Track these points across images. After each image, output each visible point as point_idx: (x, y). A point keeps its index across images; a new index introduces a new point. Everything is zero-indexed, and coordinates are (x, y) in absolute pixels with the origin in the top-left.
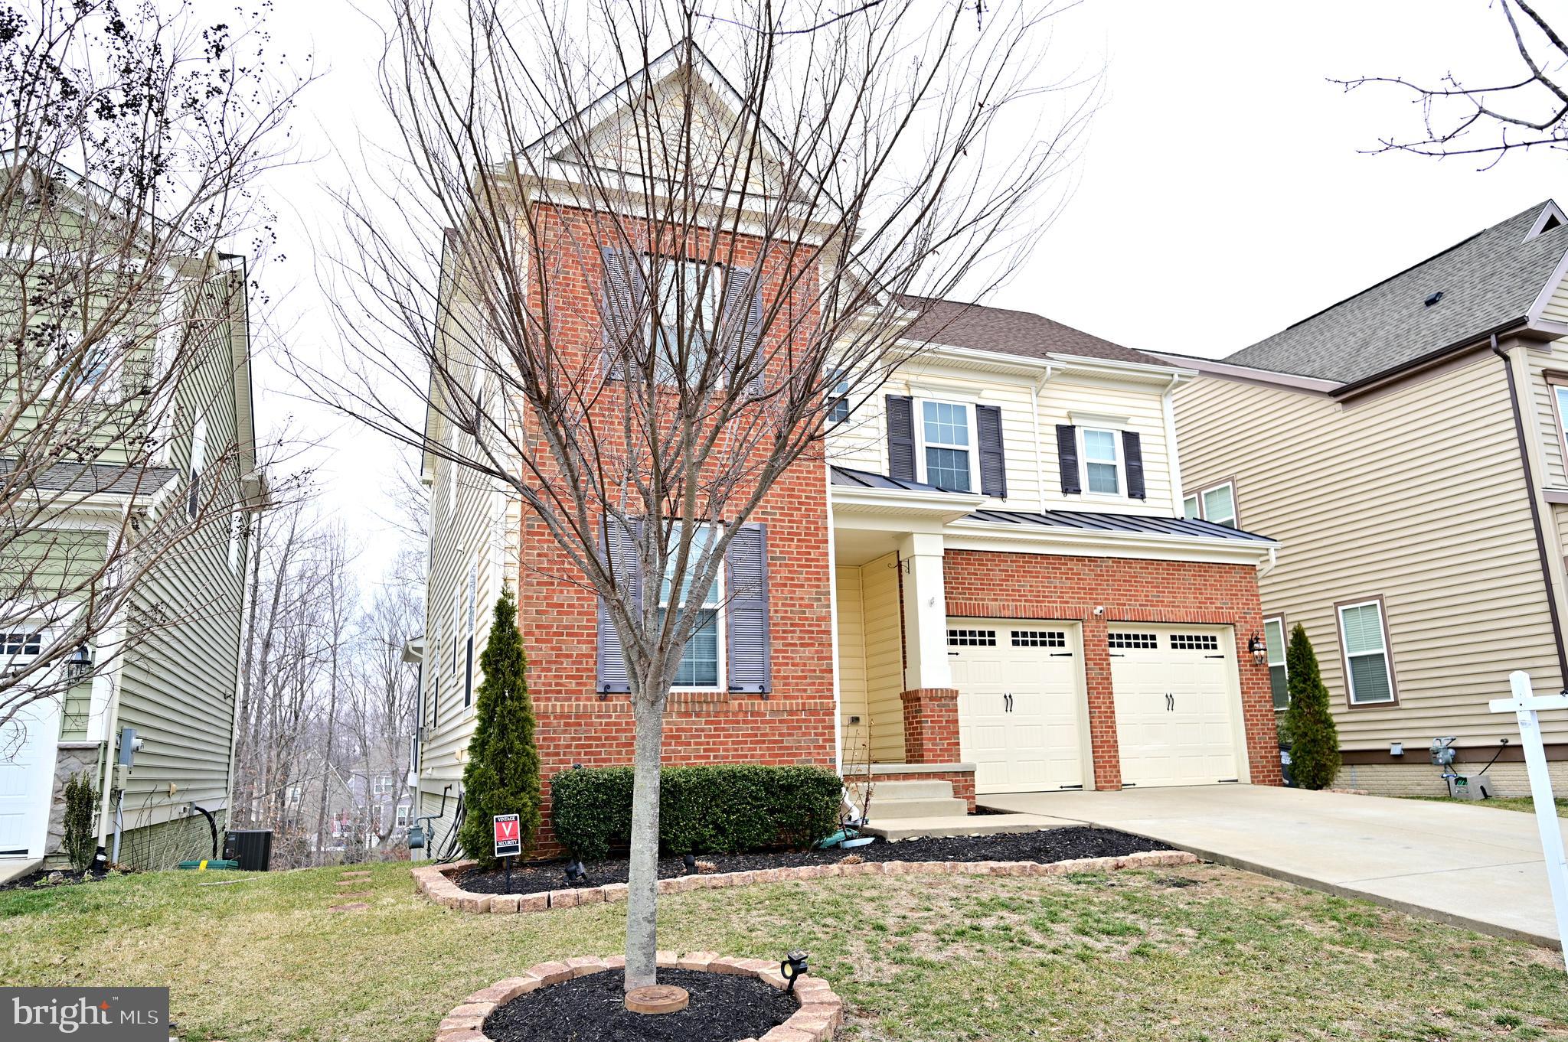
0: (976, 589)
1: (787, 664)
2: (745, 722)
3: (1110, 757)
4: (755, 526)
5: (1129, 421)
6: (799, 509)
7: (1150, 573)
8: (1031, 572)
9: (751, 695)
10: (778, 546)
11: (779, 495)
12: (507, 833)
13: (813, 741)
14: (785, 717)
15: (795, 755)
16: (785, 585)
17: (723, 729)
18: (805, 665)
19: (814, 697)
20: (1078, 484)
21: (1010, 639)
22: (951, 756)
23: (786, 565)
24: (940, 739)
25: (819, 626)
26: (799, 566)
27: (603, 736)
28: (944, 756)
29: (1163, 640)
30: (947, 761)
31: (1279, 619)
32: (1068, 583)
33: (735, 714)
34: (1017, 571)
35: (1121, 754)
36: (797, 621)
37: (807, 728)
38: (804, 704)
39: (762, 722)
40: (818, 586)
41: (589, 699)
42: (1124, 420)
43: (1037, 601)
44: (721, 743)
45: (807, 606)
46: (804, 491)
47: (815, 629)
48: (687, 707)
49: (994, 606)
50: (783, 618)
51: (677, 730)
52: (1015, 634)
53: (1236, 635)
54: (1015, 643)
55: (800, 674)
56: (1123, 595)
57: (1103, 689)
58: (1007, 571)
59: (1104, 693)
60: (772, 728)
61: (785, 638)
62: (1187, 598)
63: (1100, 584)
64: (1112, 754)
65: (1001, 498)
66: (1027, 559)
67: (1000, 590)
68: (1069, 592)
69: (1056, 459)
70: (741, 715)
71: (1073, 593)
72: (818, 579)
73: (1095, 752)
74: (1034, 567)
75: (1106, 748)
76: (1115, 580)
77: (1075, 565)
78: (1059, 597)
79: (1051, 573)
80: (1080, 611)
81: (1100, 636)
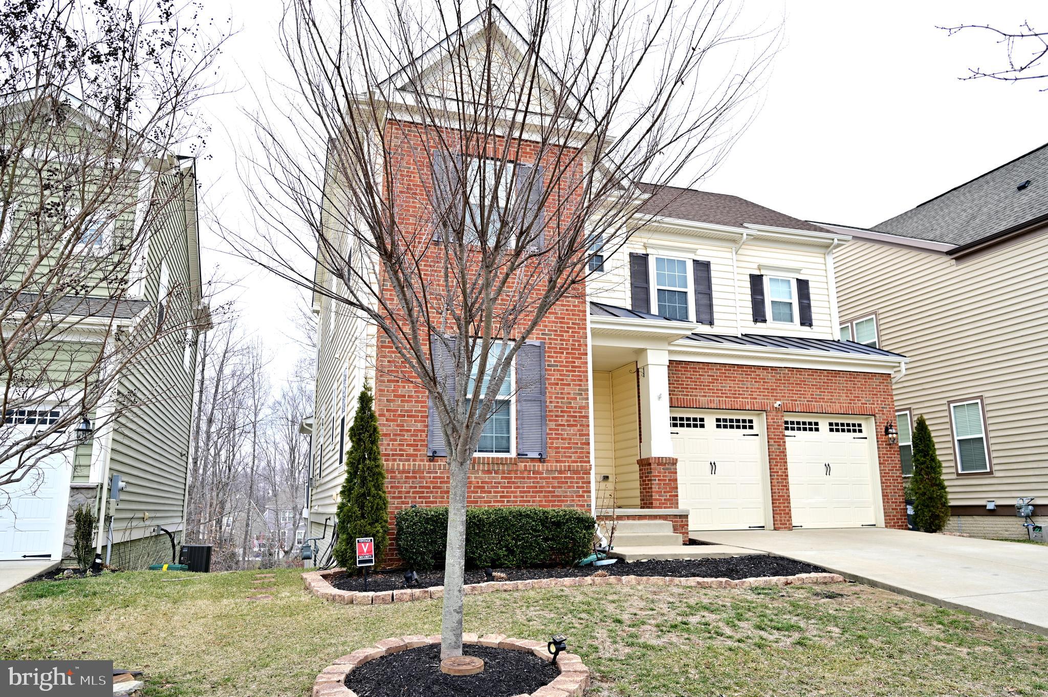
0: (691, 388)
1: (558, 439)
2: (529, 478)
3: (784, 507)
4: (537, 343)
5: (802, 272)
6: (568, 332)
7: (815, 379)
8: (731, 377)
9: (533, 459)
10: (552, 357)
11: (554, 322)
12: (365, 550)
13: (575, 492)
14: (557, 475)
15: (563, 501)
16: (557, 384)
17: (514, 483)
18: (570, 439)
19: (576, 462)
20: (764, 316)
21: (715, 423)
22: (672, 504)
23: (558, 370)
24: (665, 492)
25: (581, 412)
26: (567, 371)
27: (431, 486)
28: (667, 504)
29: (824, 426)
30: (669, 508)
31: (908, 412)
32: (757, 385)
33: (522, 473)
34: (720, 376)
35: (792, 505)
36: (565, 409)
37: (571, 483)
38: (569, 466)
39: (541, 478)
40: (580, 385)
41: (422, 460)
42: (798, 271)
43: (734, 398)
44: (512, 492)
45: (572, 399)
46: (571, 319)
47: (578, 414)
48: (489, 467)
49: (703, 401)
50: (555, 407)
51: (482, 483)
52: (718, 420)
53: (876, 423)
54: (718, 426)
55: (567, 445)
56: (795, 394)
57: (780, 459)
58: (713, 376)
59: (781, 462)
60: (547, 483)
61: (557, 421)
62: (841, 396)
63: (779, 386)
64: (786, 505)
65: (710, 325)
66: (727, 368)
67: (708, 389)
68: (757, 392)
69: (749, 298)
70: (526, 472)
71: (759, 392)
72: (580, 380)
73: (773, 503)
74: (732, 374)
75: (781, 501)
76: (790, 383)
77: (761, 372)
78: (749, 395)
79: (744, 378)
80: (764, 405)
81: (779, 422)
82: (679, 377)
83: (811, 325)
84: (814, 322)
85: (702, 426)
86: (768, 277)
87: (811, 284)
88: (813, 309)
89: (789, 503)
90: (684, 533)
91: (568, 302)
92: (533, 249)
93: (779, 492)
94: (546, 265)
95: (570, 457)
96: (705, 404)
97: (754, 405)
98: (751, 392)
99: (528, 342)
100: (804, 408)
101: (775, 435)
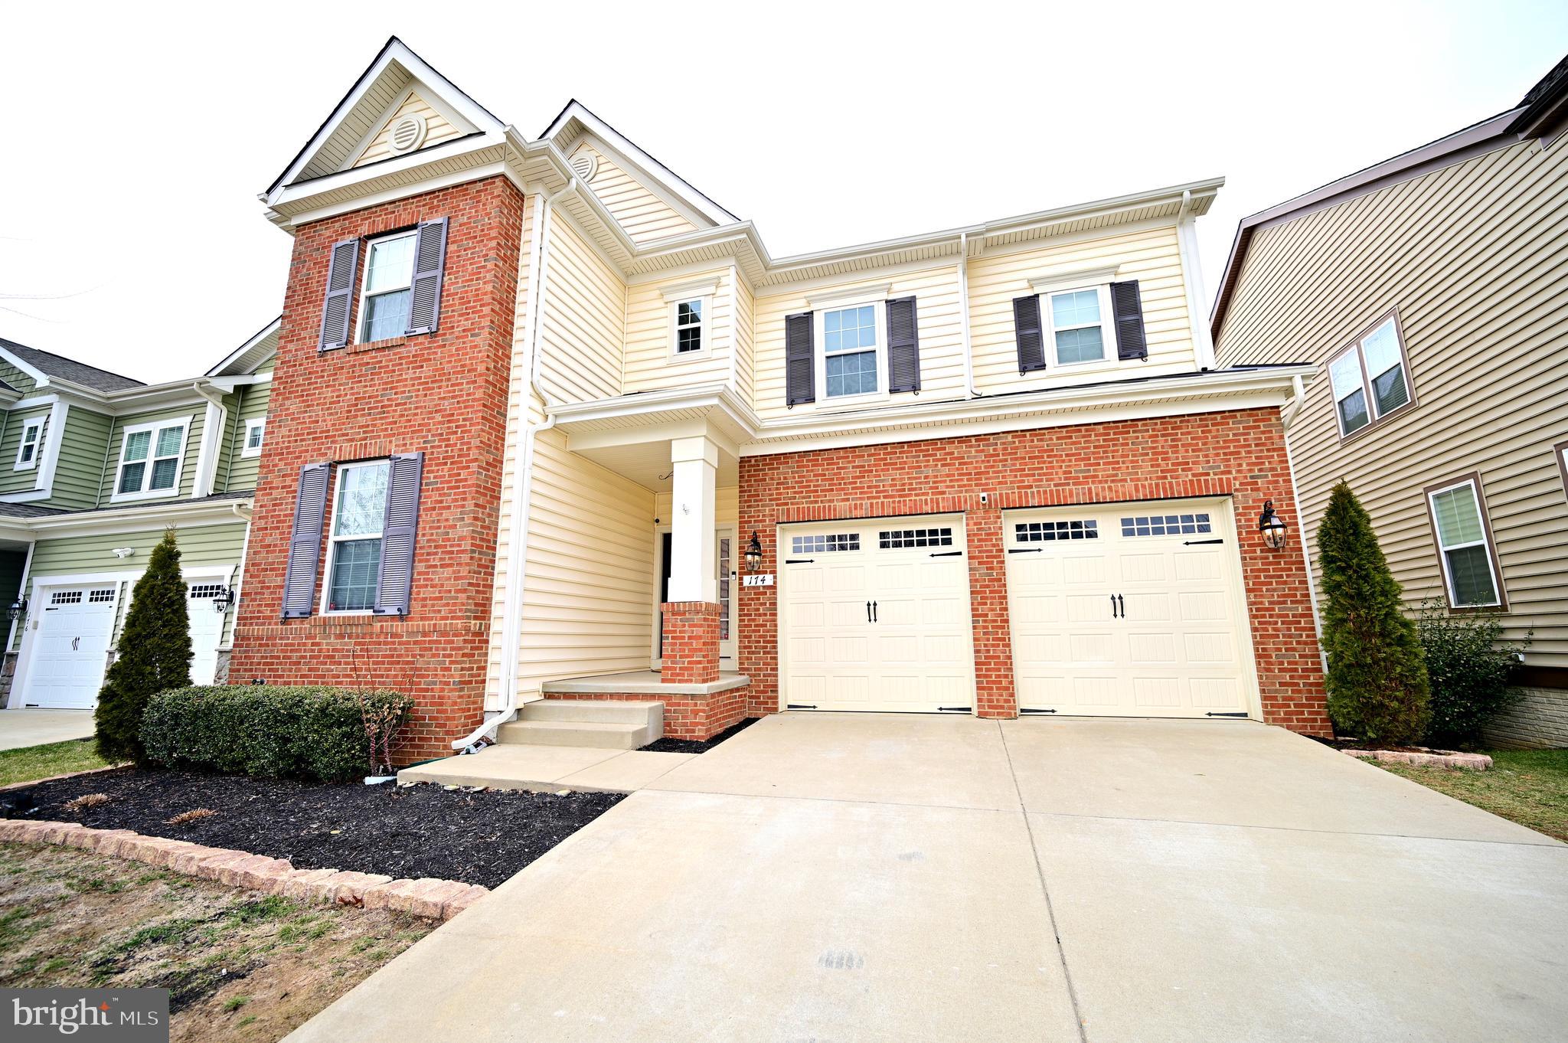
0: (822, 491)
1: (427, 586)
2: (385, 643)
3: (1001, 676)
4: (413, 455)
5: (1121, 270)
6: (456, 433)
7: (1074, 443)
8: (896, 464)
9: (393, 617)
11: (443, 423)
13: (440, 663)
14: (419, 639)
15: (423, 676)
16: (435, 509)
17: (367, 650)
18: (442, 585)
19: (446, 618)
20: (1042, 359)
21: (878, 540)
22: (691, 675)
23: (438, 489)
24: (681, 657)
25: (460, 546)
26: (449, 488)
27: (282, 655)
28: (683, 675)
29: (1109, 525)
30: (687, 681)
32: (946, 470)
33: (378, 636)
34: (875, 465)
36: (441, 543)
37: (437, 649)
39: (400, 643)
40: (463, 506)
41: (276, 624)
42: (1114, 269)
43: (900, 496)
44: (364, 663)
46: (463, 414)
47: (455, 549)
48: (341, 630)
49: (842, 507)
50: (428, 541)
51: (333, 651)
52: (883, 535)
53: (1236, 509)
54: (884, 545)
55: (437, 595)
56: (1027, 475)
57: (991, 592)
58: (864, 466)
59: (994, 598)
60: (407, 650)
61: (428, 560)
62: (1141, 467)
63: (993, 467)
64: (1003, 673)
65: (914, 391)
66: (889, 450)
67: (853, 488)
68: (945, 481)
69: (1013, 336)
70: (383, 636)
71: (951, 481)
72: (464, 499)
73: (977, 670)
74: (898, 458)
75: (993, 666)
76: (1016, 459)
77: (957, 448)
78: (931, 488)
79: (922, 461)
80: (960, 501)
81: (990, 528)
82: (804, 477)
83: (1143, 355)
84: (1150, 350)
85: (855, 547)
86: (1050, 295)
87: (1142, 286)
88: (1147, 328)
89: (1011, 669)
90: (697, 724)
91: (461, 390)
92: (425, 330)
93: (988, 651)
94: (440, 347)
95: (440, 611)
96: (845, 512)
97: (938, 504)
98: (934, 482)
99: (404, 456)
100: (1046, 499)
101: (980, 552)
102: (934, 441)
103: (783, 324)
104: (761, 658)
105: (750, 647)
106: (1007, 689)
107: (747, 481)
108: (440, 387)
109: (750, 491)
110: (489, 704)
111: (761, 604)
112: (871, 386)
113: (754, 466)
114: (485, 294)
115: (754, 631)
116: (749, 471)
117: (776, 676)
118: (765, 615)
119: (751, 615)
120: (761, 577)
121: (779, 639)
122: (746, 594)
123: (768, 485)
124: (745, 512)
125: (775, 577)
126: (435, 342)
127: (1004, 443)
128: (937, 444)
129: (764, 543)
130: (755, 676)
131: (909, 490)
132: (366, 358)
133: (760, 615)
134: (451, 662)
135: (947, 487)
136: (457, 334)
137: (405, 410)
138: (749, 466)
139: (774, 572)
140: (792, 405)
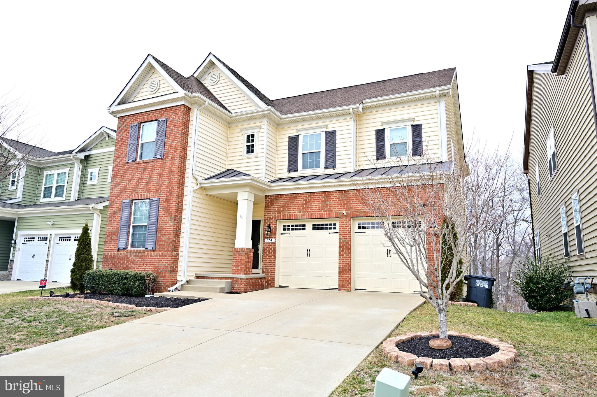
0: (292, 209)
1: (160, 241)
2: (149, 258)
4: (156, 199)
5: (416, 120)
6: (169, 192)
7: (376, 194)
8: (317, 199)
9: (151, 250)
10: (162, 204)
11: (164, 188)
12: (43, 283)
13: (164, 265)
14: (158, 257)
15: (159, 269)
16: (163, 216)
17: (143, 260)
18: (165, 241)
19: (166, 251)
20: (384, 155)
21: (312, 227)
22: (241, 272)
23: (164, 210)
24: (238, 266)
26: (167, 210)
27: (118, 261)
28: (238, 272)
29: (388, 224)
30: (239, 274)
32: (334, 203)
33: (146, 256)
34: (310, 200)
36: (165, 227)
37: (164, 260)
38: (163, 253)
39: (153, 258)
40: (171, 216)
41: (116, 251)
42: (413, 119)
43: (318, 211)
45: (167, 222)
46: (171, 186)
47: (169, 230)
48: (135, 254)
49: (298, 215)
50: (161, 227)
51: (133, 260)
52: (314, 225)
53: (426, 220)
54: (314, 229)
55: (164, 244)
56: (360, 205)
57: (345, 247)
58: (306, 200)
59: (346, 249)
60: (155, 260)
61: (161, 233)
63: (349, 202)
64: (347, 275)
65: (333, 168)
66: (315, 194)
67: (303, 208)
68: (333, 206)
69: (375, 145)
70: (148, 256)
71: (335, 206)
72: (172, 214)
73: (339, 274)
74: (318, 197)
75: (344, 273)
76: (357, 199)
77: (338, 194)
78: (328, 209)
79: (326, 199)
80: (337, 214)
81: (346, 224)
82: (286, 203)
83: (421, 155)
84: (424, 152)
85: (304, 229)
86: (389, 129)
87: (423, 127)
89: (350, 274)
90: (241, 287)
91: (171, 178)
92: (159, 157)
93: (343, 268)
94: (164, 163)
95: (164, 249)
96: (299, 217)
97: (330, 215)
98: (330, 207)
99: (153, 199)
100: (365, 214)
101: (343, 233)
102: (330, 192)
103: (287, 140)
104: (269, 268)
105: (266, 264)
106: (348, 281)
107: (267, 204)
108: (164, 177)
109: (268, 208)
110: (179, 279)
111: (271, 249)
112: (318, 166)
113: (270, 198)
114: (178, 146)
115: (268, 259)
116: (268, 200)
117: (275, 275)
118: (272, 253)
119: (267, 253)
120: (271, 239)
121: (276, 262)
122: (266, 245)
123: (274, 206)
124: (266, 216)
125: (275, 240)
126: (162, 161)
127: (353, 193)
128: (331, 193)
129: (272, 227)
130: (267, 274)
131: (321, 209)
132: (141, 165)
133: (270, 253)
134: (168, 265)
135: (334, 209)
136: (169, 159)
137: (154, 184)
138: (268, 199)
139: (275, 238)
140: (289, 172)
